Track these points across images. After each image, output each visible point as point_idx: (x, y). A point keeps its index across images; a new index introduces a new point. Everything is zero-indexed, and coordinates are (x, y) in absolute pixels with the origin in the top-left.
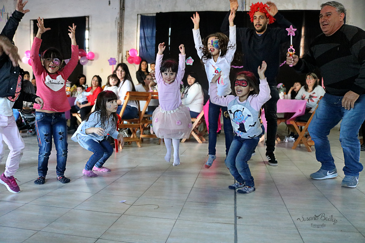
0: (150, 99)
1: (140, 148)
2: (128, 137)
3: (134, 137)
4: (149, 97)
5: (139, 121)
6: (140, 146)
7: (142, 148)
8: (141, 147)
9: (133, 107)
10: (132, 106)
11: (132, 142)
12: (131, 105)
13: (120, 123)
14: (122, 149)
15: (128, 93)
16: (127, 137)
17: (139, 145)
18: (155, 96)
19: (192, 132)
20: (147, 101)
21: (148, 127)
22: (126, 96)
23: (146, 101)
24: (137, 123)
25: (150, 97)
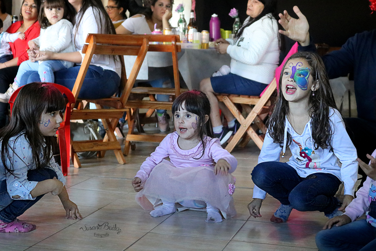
0: (144, 51)
1: (122, 167)
2: (96, 139)
3: (109, 140)
4: (142, 47)
5: (119, 104)
6: (122, 162)
7: (127, 166)
8: (125, 164)
9: (107, 71)
10: (105, 67)
11: (107, 152)
12: (101, 66)
13: (76, 107)
14: (80, 167)
15: (92, 39)
16: (94, 141)
17: (119, 158)
18: (155, 43)
19: (248, 129)
20: (139, 57)
21: (154, 115)
22: (87, 46)
23: (136, 57)
24: (117, 108)
25: (145, 46)
